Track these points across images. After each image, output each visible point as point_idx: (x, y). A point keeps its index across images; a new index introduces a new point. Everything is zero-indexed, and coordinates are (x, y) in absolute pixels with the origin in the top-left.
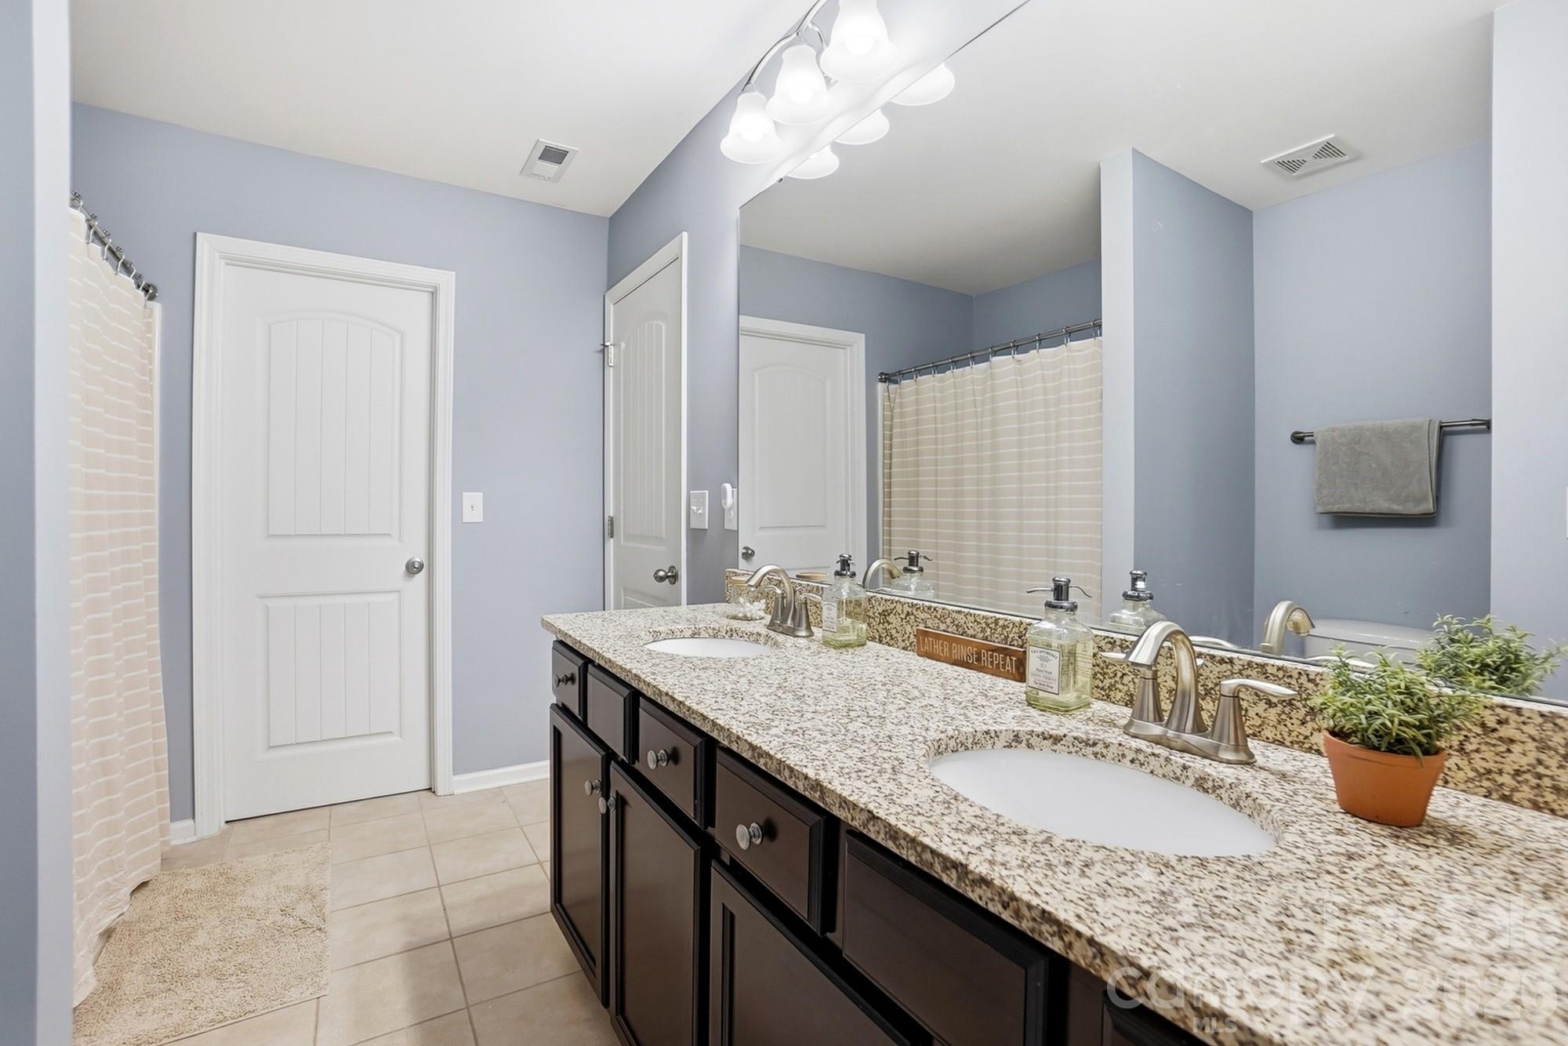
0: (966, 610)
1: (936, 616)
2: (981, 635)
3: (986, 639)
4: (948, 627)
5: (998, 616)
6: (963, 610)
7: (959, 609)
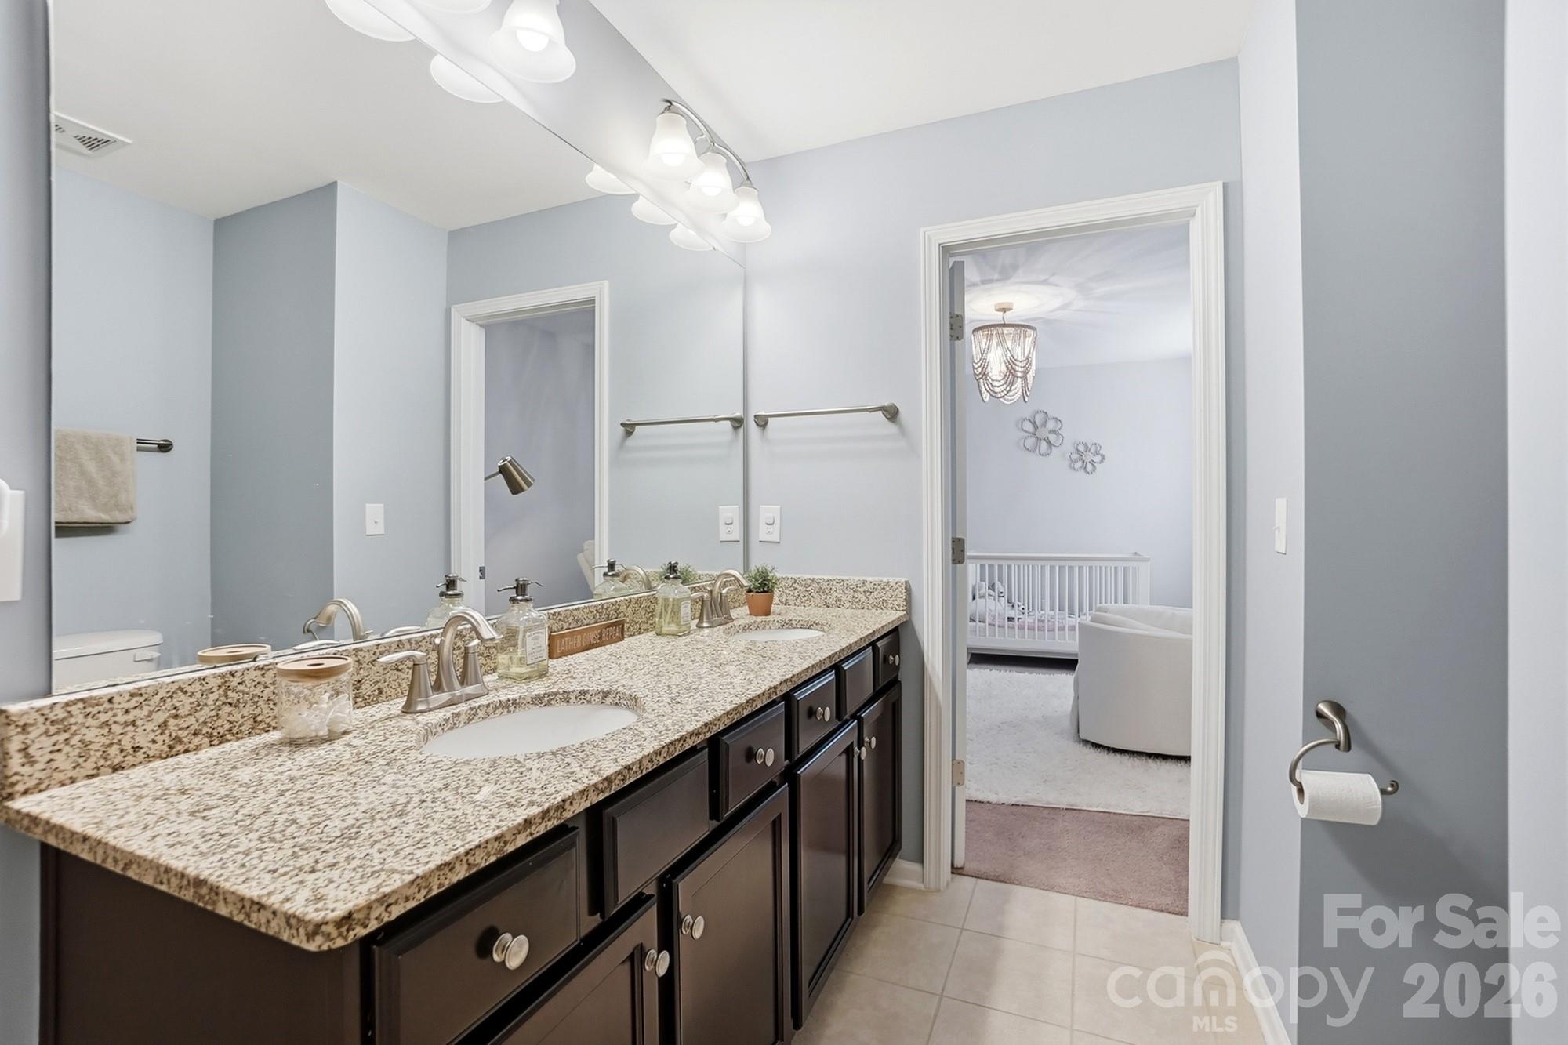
0: (582, 606)
1: (560, 620)
2: (593, 621)
3: (597, 622)
4: (570, 624)
5: (603, 602)
6: (580, 606)
7: (576, 607)
